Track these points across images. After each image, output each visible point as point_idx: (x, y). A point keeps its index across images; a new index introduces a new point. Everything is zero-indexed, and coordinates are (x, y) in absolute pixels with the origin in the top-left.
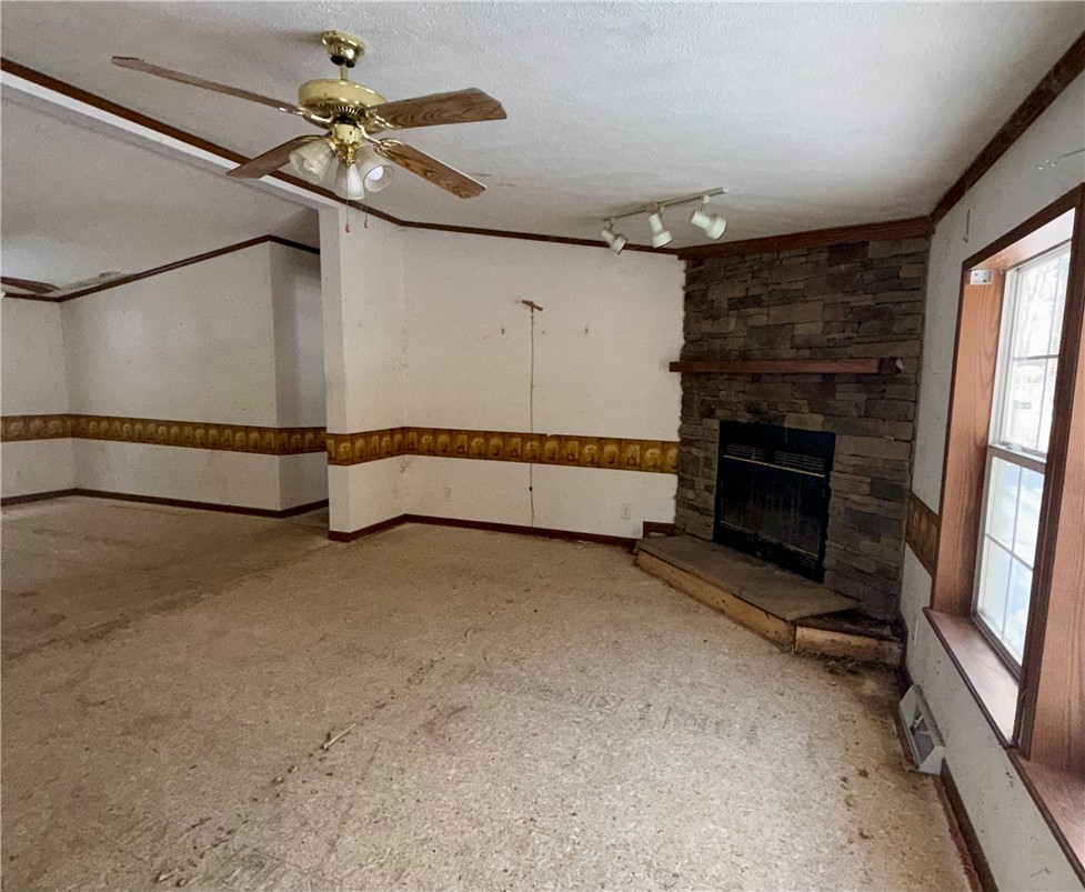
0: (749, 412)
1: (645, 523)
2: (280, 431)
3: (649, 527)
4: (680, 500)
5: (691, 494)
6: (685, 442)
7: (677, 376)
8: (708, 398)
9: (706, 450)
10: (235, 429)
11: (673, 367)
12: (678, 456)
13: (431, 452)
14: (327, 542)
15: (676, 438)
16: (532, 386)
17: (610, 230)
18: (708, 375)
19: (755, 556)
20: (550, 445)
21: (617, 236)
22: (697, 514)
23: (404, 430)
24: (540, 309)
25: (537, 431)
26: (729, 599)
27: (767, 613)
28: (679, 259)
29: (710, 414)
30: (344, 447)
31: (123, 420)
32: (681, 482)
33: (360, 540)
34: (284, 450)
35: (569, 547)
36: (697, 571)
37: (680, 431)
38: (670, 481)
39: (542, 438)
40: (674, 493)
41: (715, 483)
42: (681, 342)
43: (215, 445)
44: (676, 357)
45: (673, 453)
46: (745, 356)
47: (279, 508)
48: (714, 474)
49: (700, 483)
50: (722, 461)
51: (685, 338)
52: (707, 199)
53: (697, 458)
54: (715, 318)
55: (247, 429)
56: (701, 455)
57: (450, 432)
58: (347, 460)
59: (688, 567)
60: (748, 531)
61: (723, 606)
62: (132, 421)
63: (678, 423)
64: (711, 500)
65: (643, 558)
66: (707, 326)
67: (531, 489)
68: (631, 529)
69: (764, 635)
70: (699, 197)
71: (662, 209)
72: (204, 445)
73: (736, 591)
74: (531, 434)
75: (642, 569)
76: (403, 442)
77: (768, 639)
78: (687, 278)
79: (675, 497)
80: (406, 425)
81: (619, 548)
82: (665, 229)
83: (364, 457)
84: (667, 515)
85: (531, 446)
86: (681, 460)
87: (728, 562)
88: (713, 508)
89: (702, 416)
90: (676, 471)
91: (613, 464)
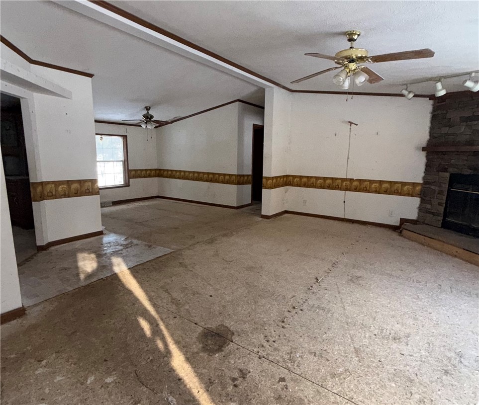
0: (471, 169)
1: (401, 219)
2: (238, 175)
3: (403, 221)
4: (420, 209)
5: (428, 206)
6: (426, 182)
7: (424, 154)
8: (443, 163)
9: (440, 186)
10: (220, 175)
11: (424, 149)
12: (421, 189)
13: (298, 185)
14: (261, 219)
15: (421, 182)
16: (348, 158)
17: (406, 89)
18: (444, 153)
19: (468, 234)
20: (355, 183)
21: (410, 92)
22: (431, 216)
23: (287, 176)
24: (357, 125)
25: (349, 177)
26: (460, 251)
28: (430, 99)
29: (445, 170)
30: (270, 181)
31: (176, 171)
32: (423, 201)
33: (273, 219)
34: (238, 183)
35: (363, 227)
37: (424, 178)
38: (417, 201)
39: (351, 180)
40: (418, 206)
41: (445, 202)
42: (428, 137)
43: (211, 181)
44: (424, 144)
45: (418, 188)
46: (470, 143)
47: (235, 205)
48: (445, 198)
49: (435, 201)
50: (449, 190)
51: (430, 136)
52: (473, 74)
53: (434, 191)
54: (450, 126)
55: (225, 175)
56: (437, 188)
57: (308, 177)
58: (270, 187)
60: (465, 223)
62: (180, 171)
63: (423, 175)
64: (442, 209)
65: (404, 232)
66: (445, 130)
67: (344, 202)
68: (395, 222)
70: (470, 73)
71: (442, 80)
72: (207, 181)
74: (346, 179)
75: (405, 237)
76: (287, 181)
78: (433, 108)
79: (419, 207)
80: (288, 174)
81: (387, 229)
82: (443, 88)
83: (275, 186)
84: (413, 215)
85: (346, 184)
86: (424, 192)
87: (453, 237)
88: (442, 213)
89: (438, 171)
90: (419, 196)
91: (386, 192)
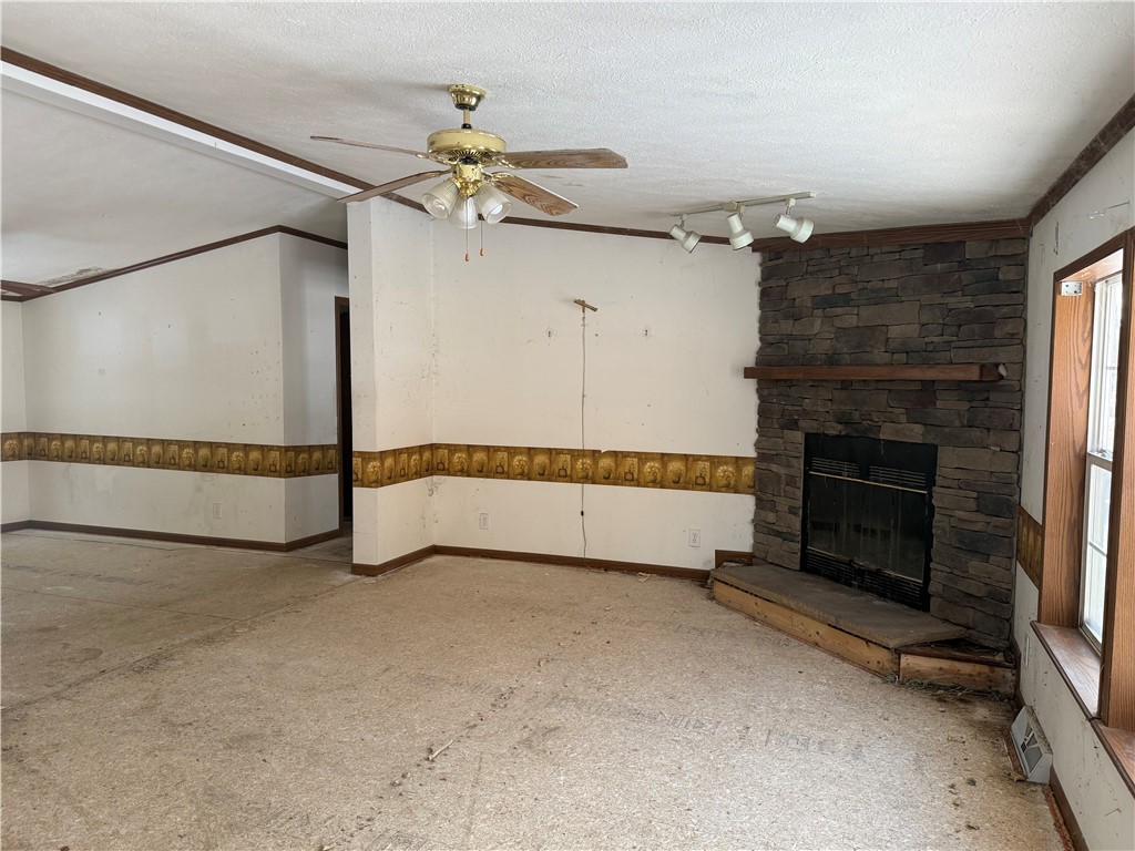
0: (840, 423)
1: (718, 553)
2: (287, 449)
3: (722, 557)
4: (759, 525)
5: (771, 517)
6: (764, 456)
7: (752, 384)
8: (790, 408)
9: (788, 466)
10: (231, 447)
11: (748, 373)
12: (755, 473)
13: (465, 472)
14: (350, 577)
15: (752, 454)
16: (583, 396)
17: (681, 227)
18: (790, 383)
19: (851, 585)
20: (605, 463)
21: (689, 234)
22: (779, 540)
23: (433, 447)
24: (595, 310)
25: (589, 446)
26: (824, 630)
27: (868, 641)
28: (753, 251)
29: (793, 425)
30: (373, 466)
31: (92, 439)
32: (760, 504)
33: (389, 574)
34: (290, 472)
35: (629, 579)
36: (785, 601)
37: (757, 445)
38: (745, 504)
39: (595, 454)
40: (751, 516)
41: (800, 503)
42: (758, 344)
43: (206, 467)
44: (751, 363)
45: (748, 470)
46: (832, 360)
47: (282, 540)
48: (799, 493)
49: (783, 504)
50: (807, 477)
51: (761, 339)
52: (792, 202)
53: (779, 476)
54: (797, 319)
55: (247, 448)
56: (783, 471)
57: (487, 448)
58: (376, 482)
59: (774, 596)
60: (841, 557)
61: (817, 638)
62: (105, 439)
63: (755, 436)
64: (796, 523)
65: (720, 589)
66: (787, 327)
67: (582, 513)
68: (702, 560)
69: (865, 667)
70: (785, 200)
71: (743, 209)
72: (193, 467)
73: (832, 620)
74: (583, 450)
75: (719, 603)
76: (431, 461)
77: (869, 670)
78: (762, 272)
79: (753, 521)
80: (435, 441)
81: (688, 582)
82: (746, 230)
83: (393, 478)
84: (743, 541)
85: (583, 464)
86: (759, 479)
87: (819, 591)
88: (799, 533)
89: (783, 427)
90: (752, 490)
91: (679, 483)
